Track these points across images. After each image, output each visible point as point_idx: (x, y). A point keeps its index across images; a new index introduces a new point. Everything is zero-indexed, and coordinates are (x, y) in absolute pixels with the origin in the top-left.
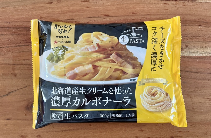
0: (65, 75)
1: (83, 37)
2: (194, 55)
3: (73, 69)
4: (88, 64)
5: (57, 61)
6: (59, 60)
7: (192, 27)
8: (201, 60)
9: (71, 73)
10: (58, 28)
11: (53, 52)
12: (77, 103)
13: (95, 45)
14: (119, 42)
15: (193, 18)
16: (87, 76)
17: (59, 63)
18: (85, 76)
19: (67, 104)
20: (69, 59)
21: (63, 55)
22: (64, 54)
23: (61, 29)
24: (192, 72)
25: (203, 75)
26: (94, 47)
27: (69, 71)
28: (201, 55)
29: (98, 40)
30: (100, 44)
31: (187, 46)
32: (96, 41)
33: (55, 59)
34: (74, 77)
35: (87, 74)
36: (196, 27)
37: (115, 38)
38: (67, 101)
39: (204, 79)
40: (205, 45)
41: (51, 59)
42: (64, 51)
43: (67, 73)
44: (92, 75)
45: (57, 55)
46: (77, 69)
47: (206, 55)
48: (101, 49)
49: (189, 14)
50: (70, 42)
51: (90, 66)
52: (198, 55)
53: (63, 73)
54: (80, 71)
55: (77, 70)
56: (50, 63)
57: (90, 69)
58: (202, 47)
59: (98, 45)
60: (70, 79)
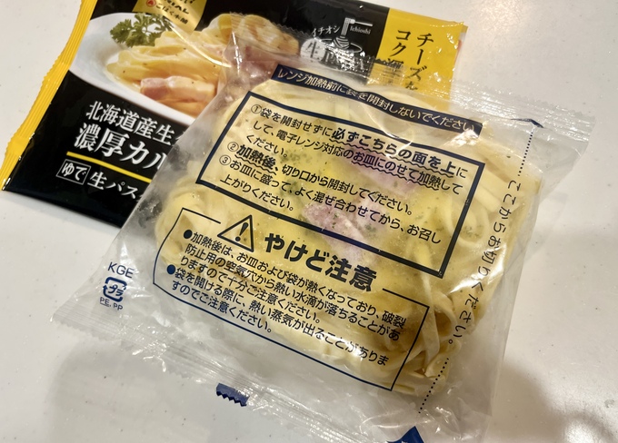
0: (138, 82)
1: (221, 23)
3: (165, 75)
4: (206, 81)
5: (131, 43)
6: (138, 41)
9: (156, 82)
11: (134, 20)
12: (136, 157)
16: (191, 106)
17: (137, 49)
18: (186, 101)
19: (111, 150)
20: (167, 51)
21: (154, 36)
22: (159, 35)
27: (152, 75)
33: (130, 36)
34: (153, 94)
35: (193, 100)
38: (114, 143)
41: (120, 34)
42: (163, 29)
43: (146, 80)
45: (139, 30)
46: (174, 80)
50: (185, 21)
51: (209, 88)
53: (136, 76)
54: (181, 86)
55: (171, 82)
56: (113, 42)
60: (146, 94)
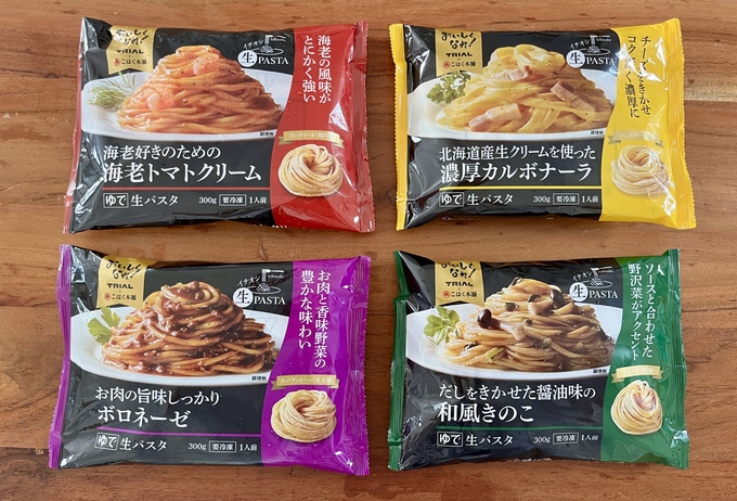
0: (467, 125)
1: (498, 56)
2: (706, 99)
3: (483, 112)
4: (510, 103)
5: (449, 101)
6: (453, 96)
7: (700, 43)
8: (720, 110)
9: (479, 119)
10: (449, 39)
11: (442, 83)
12: (491, 175)
13: (523, 69)
14: (566, 63)
15: (703, 26)
16: (510, 125)
17: (454, 103)
18: (505, 124)
19: (472, 177)
20: (475, 95)
21: (461, 88)
22: (464, 86)
23: (455, 40)
24: (702, 133)
25: (725, 138)
26: (520, 71)
27: (474, 116)
28: (720, 100)
29: (527, 60)
30: (531, 66)
31: (691, 82)
32: (523, 62)
33: (445, 96)
34: (481, 128)
35: (509, 121)
36: (709, 43)
37: (560, 56)
38: (472, 171)
39: (726, 147)
40: (727, 79)
41: (436, 96)
42: (465, 80)
43: (471, 121)
44: (518, 124)
45: (449, 89)
46: (490, 112)
47: (730, 100)
48: (534, 76)
49: (696, 19)
50: (473, 64)
51: (515, 107)
52: (714, 99)
53: (462, 122)
54: (496, 115)
55: (490, 115)
56: (435, 104)
57: (514, 112)
58: (722, 84)
59: (527, 68)
60: (476, 131)
